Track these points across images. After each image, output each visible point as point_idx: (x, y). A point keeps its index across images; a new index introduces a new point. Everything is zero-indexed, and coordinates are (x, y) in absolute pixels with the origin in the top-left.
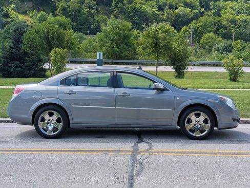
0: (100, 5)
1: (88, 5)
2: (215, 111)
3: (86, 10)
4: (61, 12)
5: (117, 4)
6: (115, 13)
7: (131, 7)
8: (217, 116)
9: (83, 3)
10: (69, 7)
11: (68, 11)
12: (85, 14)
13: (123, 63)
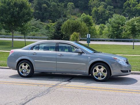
0: (116, 8)
1: (109, 9)
2: (110, 65)
3: (108, 11)
4: (94, 13)
5: (126, 7)
6: (124, 12)
7: (134, 9)
8: (111, 69)
9: (106, 8)
10: (98, 11)
11: (98, 13)
12: (107, 14)
13: (120, 41)
